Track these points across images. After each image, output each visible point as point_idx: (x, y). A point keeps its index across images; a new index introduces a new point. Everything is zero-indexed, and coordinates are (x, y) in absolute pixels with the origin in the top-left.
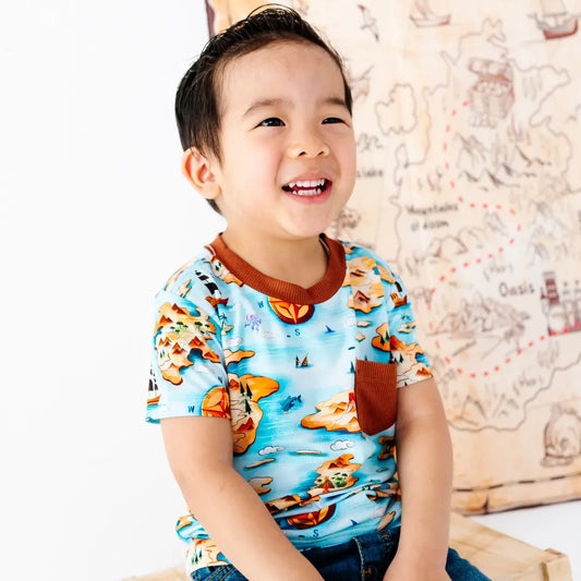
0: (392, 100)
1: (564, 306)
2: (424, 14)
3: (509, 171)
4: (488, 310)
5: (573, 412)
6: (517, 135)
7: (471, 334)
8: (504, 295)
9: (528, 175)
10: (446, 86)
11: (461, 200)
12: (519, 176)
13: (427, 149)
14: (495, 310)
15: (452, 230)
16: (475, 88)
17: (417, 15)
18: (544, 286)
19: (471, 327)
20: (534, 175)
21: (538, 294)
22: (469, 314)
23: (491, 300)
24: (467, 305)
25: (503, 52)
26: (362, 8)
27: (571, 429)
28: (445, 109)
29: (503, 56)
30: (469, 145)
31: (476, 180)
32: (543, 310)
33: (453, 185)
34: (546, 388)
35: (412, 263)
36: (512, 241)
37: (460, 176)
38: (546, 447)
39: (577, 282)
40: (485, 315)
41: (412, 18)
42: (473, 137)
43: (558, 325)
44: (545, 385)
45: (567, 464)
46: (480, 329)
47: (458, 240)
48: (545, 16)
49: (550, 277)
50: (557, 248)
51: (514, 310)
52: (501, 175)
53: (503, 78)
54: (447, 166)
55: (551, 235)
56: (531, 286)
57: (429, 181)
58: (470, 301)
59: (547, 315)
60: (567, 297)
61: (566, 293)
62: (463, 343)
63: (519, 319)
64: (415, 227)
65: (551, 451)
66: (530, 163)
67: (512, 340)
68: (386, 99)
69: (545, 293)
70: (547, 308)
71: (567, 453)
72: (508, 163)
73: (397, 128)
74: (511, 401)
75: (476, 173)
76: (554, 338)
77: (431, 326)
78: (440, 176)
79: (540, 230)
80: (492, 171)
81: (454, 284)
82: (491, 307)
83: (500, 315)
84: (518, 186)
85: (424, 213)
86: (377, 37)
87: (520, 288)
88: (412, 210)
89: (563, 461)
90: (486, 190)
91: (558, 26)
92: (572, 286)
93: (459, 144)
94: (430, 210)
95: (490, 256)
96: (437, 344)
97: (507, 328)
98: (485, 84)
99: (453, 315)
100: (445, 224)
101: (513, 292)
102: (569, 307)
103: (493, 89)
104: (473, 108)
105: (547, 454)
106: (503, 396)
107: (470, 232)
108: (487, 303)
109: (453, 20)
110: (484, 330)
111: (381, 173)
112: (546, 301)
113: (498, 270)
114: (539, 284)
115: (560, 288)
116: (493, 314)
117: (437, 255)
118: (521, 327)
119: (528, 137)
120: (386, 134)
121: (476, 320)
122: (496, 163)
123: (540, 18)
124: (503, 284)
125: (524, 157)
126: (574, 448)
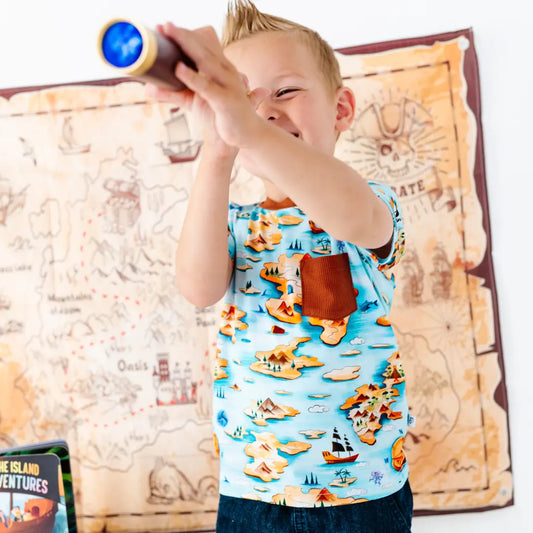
0: (43, 212)
1: (174, 383)
2: (69, 143)
3: (134, 269)
4: (107, 381)
5: (173, 466)
6: (142, 240)
7: (94, 396)
8: (122, 370)
9: (151, 273)
10: (84, 201)
11: (94, 291)
12: (143, 273)
13: (68, 250)
14: (113, 381)
15: (83, 316)
16: (108, 202)
17: (64, 145)
18: (157, 364)
19: (94, 391)
20: (156, 273)
21: (150, 371)
22: (93, 382)
23: (110, 374)
24: (92, 375)
25: (133, 173)
26: (23, 140)
27: (171, 478)
28: (82, 219)
29: (132, 177)
30: (101, 247)
31: (106, 276)
32: (154, 385)
33: (86, 278)
34: (152, 444)
35: (52, 339)
36: (133, 327)
37: (93, 272)
38: (152, 489)
39: (188, 363)
40: (105, 383)
41: (61, 148)
42: (105, 242)
43: (166, 397)
44: (151, 442)
45: (169, 504)
46: (100, 394)
47: (87, 324)
48: (170, 144)
49: (163, 358)
50: (173, 334)
51: (129, 383)
52: (128, 272)
53: (131, 195)
54: (83, 264)
55: (168, 323)
56: (145, 364)
57: (68, 276)
58: (94, 372)
59: (157, 389)
60: (177, 375)
61: (177, 372)
62: (87, 402)
63: (132, 390)
65: (155, 492)
66: (153, 264)
67: (126, 406)
68: (38, 210)
69: (158, 371)
70: (157, 383)
71: (169, 495)
72: (134, 263)
73: (46, 232)
74: (122, 450)
75: (106, 270)
76: (162, 408)
77: (66, 386)
78: (76, 271)
79: (159, 319)
80: (120, 270)
81: (82, 358)
82: (110, 379)
83: (116, 385)
84: (143, 282)
85: (63, 300)
86: (35, 162)
87: (136, 365)
88: (53, 298)
89: (165, 501)
90: (115, 284)
91: (181, 153)
92: (183, 367)
93: (94, 246)
94: (68, 298)
95: (113, 338)
96: (72, 400)
97: (122, 396)
98: (116, 199)
99: (81, 381)
100: (77, 310)
101: (130, 368)
102: (178, 384)
103: (122, 203)
104: (105, 218)
105: (152, 495)
106: (116, 445)
107: (98, 319)
108: (107, 375)
109: (92, 149)
110: (104, 395)
111: (30, 268)
112: (157, 378)
113: (118, 350)
114: (153, 363)
115: (172, 367)
116: (111, 384)
117: (70, 334)
118: (134, 397)
119: (151, 242)
120: (36, 238)
121: (98, 387)
122: (123, 263)
123: (166, 146)
124: (122, 361)
125: (148, 259)
126: (175, 493)
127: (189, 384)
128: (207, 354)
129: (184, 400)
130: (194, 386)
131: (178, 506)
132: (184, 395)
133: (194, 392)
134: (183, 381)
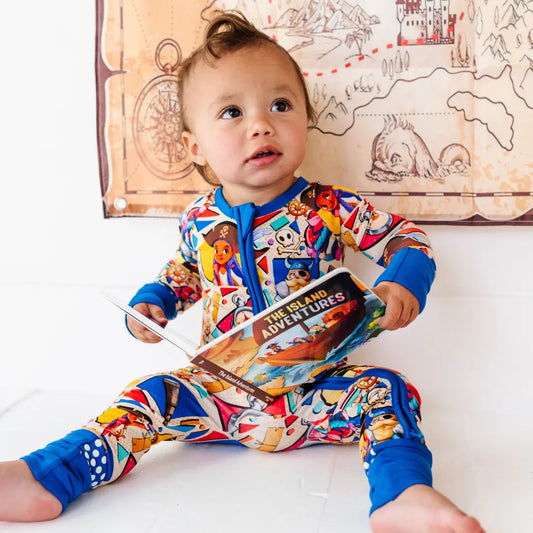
1: (424, 15)
4: (333, 10)
5: (409, 127)
7: (310, 33)
14: (342, 11)
22: (312, 12)
27: (405, 144)
32: (398, 17)
34: (384, 98)
38: (375, 160)
40: (329, 14)
44: (381, 95)
45: (396, 180)
46: (321, 29)
51: (363, 13)
59: (401, 22)
60: (430, 4)
62: (300, 40)
63: (367, 23)
65: (378, 164)
67: (355, 45)
70: (402, 14)
71: (396, 170)
74: (341, 104)
76: (403, 49)
77: (270, 20)
82: (337, 7)
83: (345, 16)
89: (391, 177)
97: (351, 32)
99: (295, 11)
105: (375, 167)
106: (333, 98)
110: (326, 31)
112: (402, 7)
116: (338, 15)
118: (368, 32)
121: (319, 19)
126: (407, 166)
127: (445, 16)
129: (437, 39)
130: (453, 19)
131: (410, 183)
132: (438, 31)
133: (451, 27)
134: (438, 12)
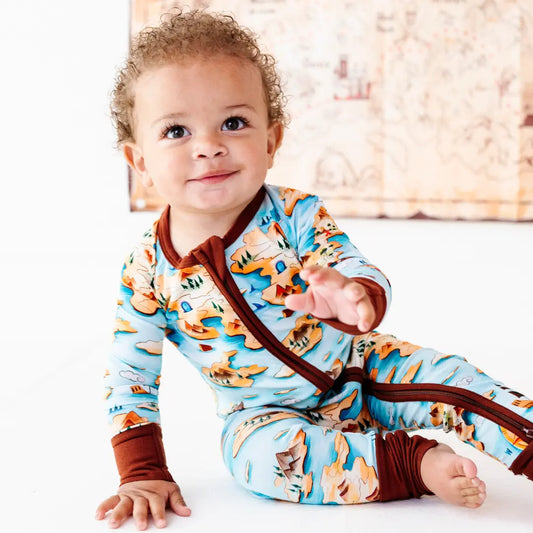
1: (351, 81)
5: (340, 154)
8: (306, 67)
15: (277, 17)
18: (339, 64)
21: (331, 69)
32: (333, 82)
38: (318, 175)
43: (343, 93)
49: (343, 58)
56: (327, 63)
59: (336, 85)
60: (355, 74)
61: (355, 71)
64: (252, 12)
65: (321, 179)
67: (305, 99)
69: (339, 70)
70: (336, 80)
71: (332, 182)
76: (338, 102)
92: (360, 67)
97: (303, 90)
100: (272, 11)
101: (314, 65)
102: (355, 83)
105: (318, 182)
112: (336, 76)
114: (335, 63)
115: (350, 67)
118: (313, 91)
124: (307, 60)
126: (338, 180)
127: (364, 83)
128: (382, 57)
129: (360, 96)
130: (369, 86)
131: (341, 191)
132: (360, 92)
133: (368, 90)
134: (360, 80)
